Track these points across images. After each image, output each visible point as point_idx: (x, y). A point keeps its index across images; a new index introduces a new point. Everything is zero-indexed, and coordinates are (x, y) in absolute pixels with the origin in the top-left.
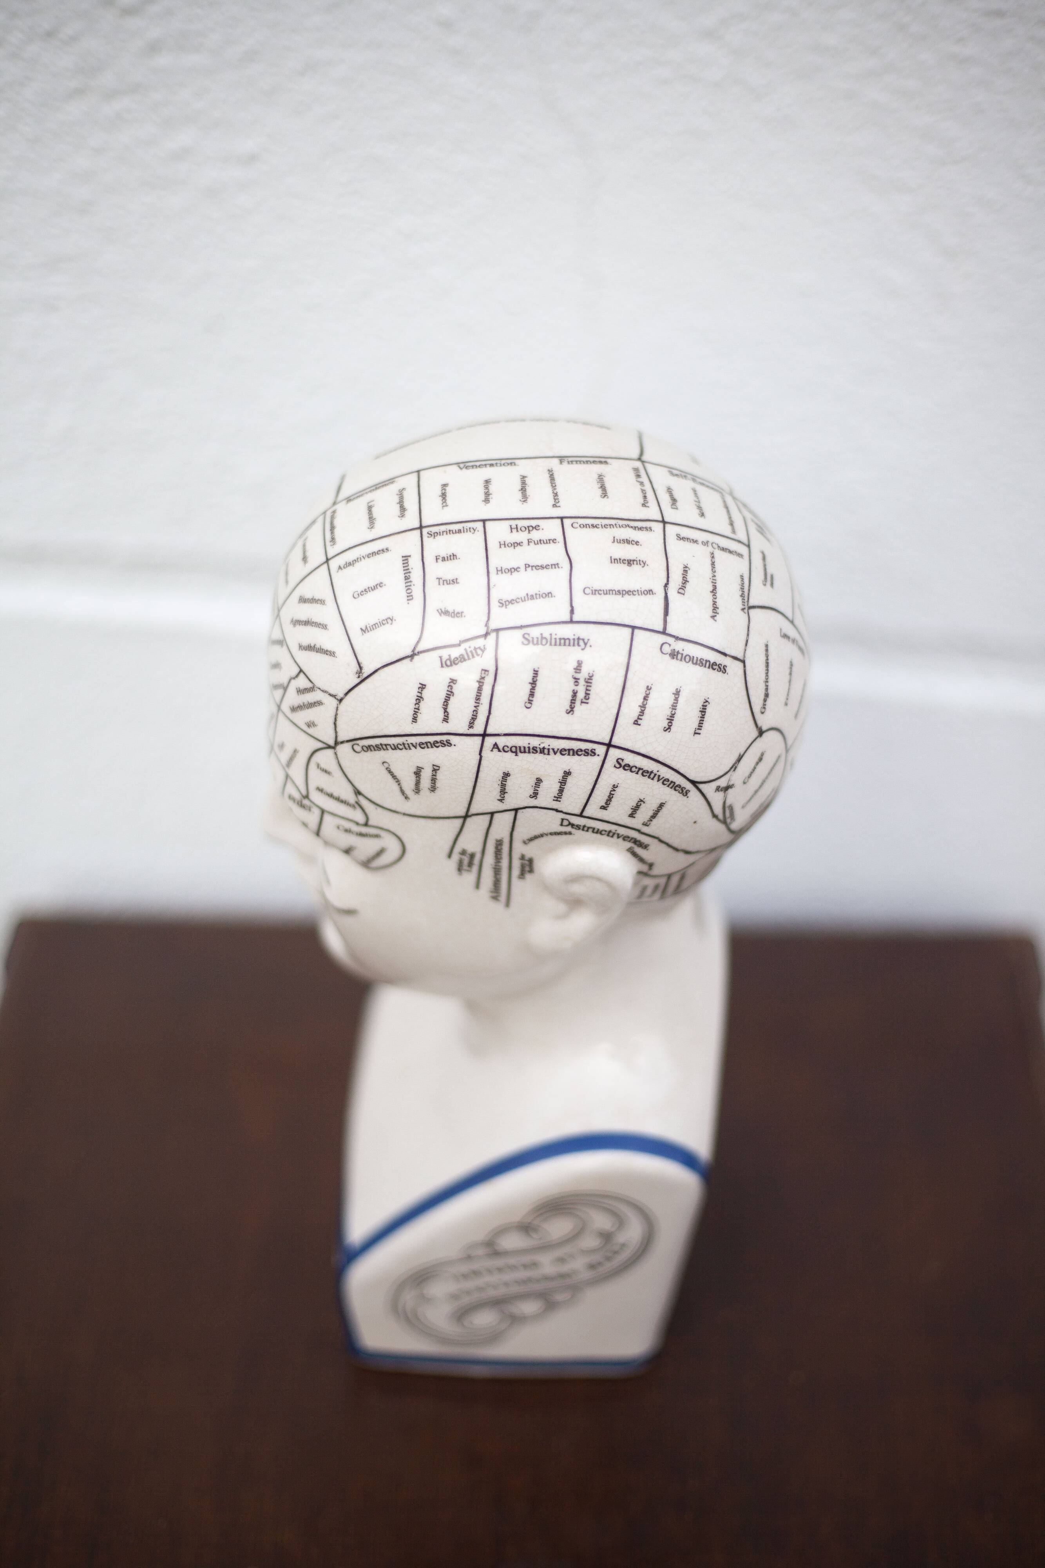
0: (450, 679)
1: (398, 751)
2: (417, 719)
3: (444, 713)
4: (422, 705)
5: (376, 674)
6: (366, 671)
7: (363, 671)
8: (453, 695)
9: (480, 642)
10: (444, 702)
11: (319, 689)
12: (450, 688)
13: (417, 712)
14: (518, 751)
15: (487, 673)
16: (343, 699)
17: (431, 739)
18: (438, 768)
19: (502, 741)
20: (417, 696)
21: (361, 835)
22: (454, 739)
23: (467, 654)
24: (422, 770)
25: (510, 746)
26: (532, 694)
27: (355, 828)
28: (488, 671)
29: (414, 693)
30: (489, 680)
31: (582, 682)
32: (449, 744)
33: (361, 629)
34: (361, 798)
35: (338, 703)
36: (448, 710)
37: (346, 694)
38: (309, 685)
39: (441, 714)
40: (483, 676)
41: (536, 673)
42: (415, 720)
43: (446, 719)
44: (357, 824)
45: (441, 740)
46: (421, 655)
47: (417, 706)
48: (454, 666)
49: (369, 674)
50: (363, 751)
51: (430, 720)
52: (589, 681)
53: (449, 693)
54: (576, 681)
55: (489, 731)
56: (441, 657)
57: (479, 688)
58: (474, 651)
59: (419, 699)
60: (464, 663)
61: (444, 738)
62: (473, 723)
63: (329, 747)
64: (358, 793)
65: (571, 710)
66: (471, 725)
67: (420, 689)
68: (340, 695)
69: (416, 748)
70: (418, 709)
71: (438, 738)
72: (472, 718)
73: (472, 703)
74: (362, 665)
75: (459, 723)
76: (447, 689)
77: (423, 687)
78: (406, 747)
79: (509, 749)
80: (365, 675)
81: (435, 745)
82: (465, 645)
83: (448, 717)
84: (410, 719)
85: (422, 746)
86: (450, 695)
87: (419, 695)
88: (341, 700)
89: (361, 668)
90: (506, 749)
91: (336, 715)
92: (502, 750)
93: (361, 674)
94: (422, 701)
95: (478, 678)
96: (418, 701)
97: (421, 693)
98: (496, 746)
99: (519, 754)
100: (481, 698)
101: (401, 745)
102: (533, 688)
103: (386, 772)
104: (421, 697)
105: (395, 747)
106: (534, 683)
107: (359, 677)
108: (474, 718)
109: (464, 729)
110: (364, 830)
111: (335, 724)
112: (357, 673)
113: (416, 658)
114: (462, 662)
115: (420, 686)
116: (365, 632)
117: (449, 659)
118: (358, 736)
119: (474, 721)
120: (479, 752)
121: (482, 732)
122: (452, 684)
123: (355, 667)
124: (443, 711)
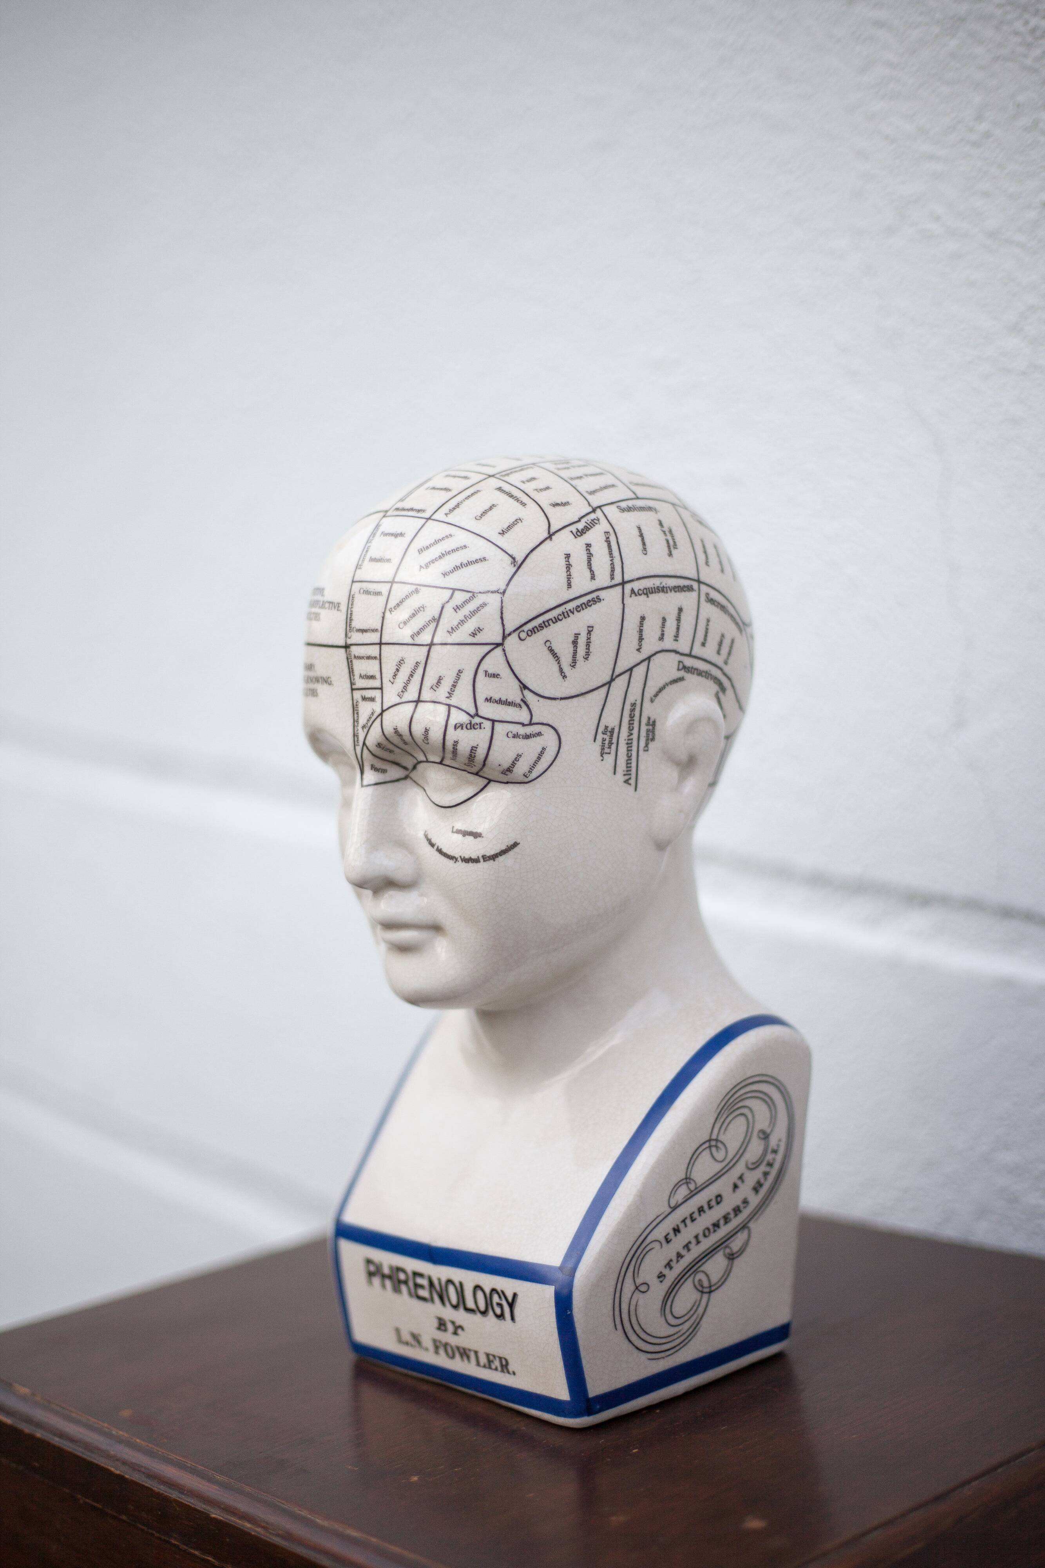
0: (586, 544)
1: (559, 622)
2: (571, 584)
3: (590, 572)
4: (572, 570)
5: (528, 558)
6: (519, 559)
7: (516, 560)
8: (592, 556)
9: (592, 516)
10: (588, 563)
11: (480, 593)
12: (588, 551)
13: (570, 578)
14: (648, 593)
15: (609, 534)
16: (506, 590)
17: (584, 600)
18: (591, 629)
19: (636, 586)
20: (566, 565)
21: (527, 737)
22: (602, 594)
23: (588, 524)
24: (579, 636)
25: (642, 588)
26: (644, 544)
27: (522, 730)
28: (609, 532)
29: (563, 563)
30: (613, 539)
31: (667, 533)
32: (598, 600)
33: (499, 533)
34: (526, 692)
35: (502, 596)
36: (593, 569)
37: (508, 585)
38: (470, 594)
39: (588, 574)
40: (607, 536)
41: (639, 528)
42: (569, 585)
43: (593, 577)
44: (523, 725)
45: (591, 600)
46: (557, 535)
47: (568, 572)
48: (584, 535)
49: (522, 560)
50: (528, 637)
51: (582, 583)
52: (670, 531)
53: (589, 555)
54: (664, 532)
55: (627, 578)
56: (571, 532)
57: (608, 545)
58: (592, 522)
59: (569, 567)
60: (590, 531)
61: (594, 595)
62: (613, 575)
63: (498, 645)
64: (524, 687)
65: (670, 554)
66: (612, 578)
67: (567, 559)
68: (503, 587)
69: (573, 614)
70: (570, 575)
71: (589, 597)
72: (612, 571)
73: (608, 558)
74: (513, 556)
75: (603, 578)
76: (586, 552)
77: (568, 556)
78: (565, 615)
79: (642, 592)
80: (519, 562)
81: (588, 605)
82: (583, 520)
83: (594, 575)
84: (566, 586)
85: (579, 609)
86: (590, 556)
87: (568, 563)
88: (504, 592)
89: (514, 559)
90: (640, 592)
91: (502, 607)
92: (637, 594)
93: (516, 563)
94: (571, 568)
95: (605, 539)
96: (568, 569)
97: (569, 561)
98: (633, 591)
99: (649, 595)
100: (613, 552)
101: (561, 615)
102: (643, 539)
103: (547, 652)
104: (570, 565)
105: (556, 620)
106: (641, 535)
107: (515, 566)
108: (613, 570)
109: (607, 582)
110: (529, 730)
111: (502, 618)
112: (512, 563)
113: (554, 537)
114: (588, 531)
115: (566, 556)
116: (503, 534)
117: (578, 530)
118: (523, 621)
119: (613, 572)
120: (621, 601)
121: (621, 581)
122: (588, 548)
123: (509, 560)
124: (589, 571)
